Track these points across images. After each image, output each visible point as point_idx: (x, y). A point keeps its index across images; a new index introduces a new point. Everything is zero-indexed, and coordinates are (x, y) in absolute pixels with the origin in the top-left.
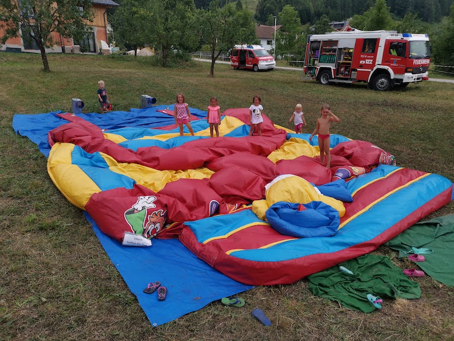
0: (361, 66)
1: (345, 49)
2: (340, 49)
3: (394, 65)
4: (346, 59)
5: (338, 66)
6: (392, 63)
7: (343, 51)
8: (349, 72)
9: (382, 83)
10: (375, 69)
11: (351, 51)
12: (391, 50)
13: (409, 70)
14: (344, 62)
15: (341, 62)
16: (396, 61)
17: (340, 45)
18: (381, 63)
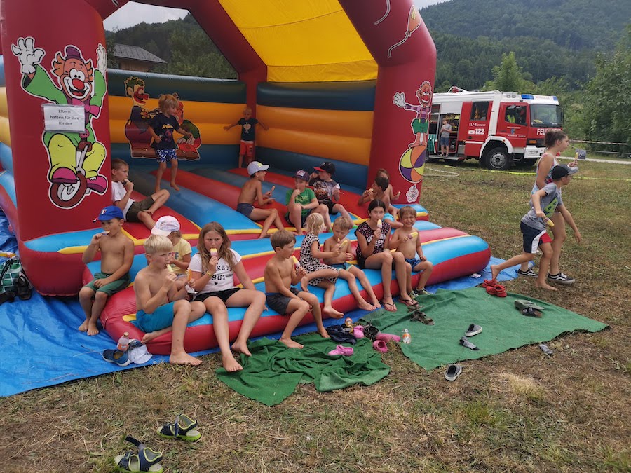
0: (470, 138)
1: (449, 115)
3: (511, 135)
6: (510, 133)
8: (455, 145)
9: (498, 160)
10: (487, 141)
11: (457, 118)
12: (509, 116)
13: (531, 142)
16: (514, 130)
17: (443, 111)
18: (495, 134)
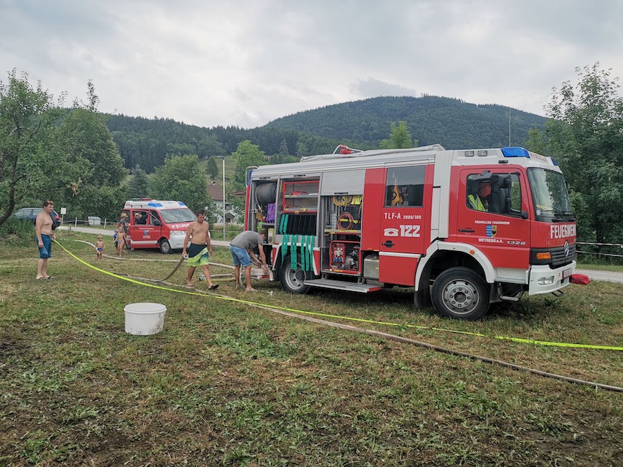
0: (389, 244)
1: (339, 197)
2: (327, 198)
3: (489, 240)
4: (344, 225)
5: (327, 243)
6: (484, 234)
7: (334, 201)
8: (355, 258)
9: (459, 295)
10: (430, 251)
11: (356, 202)
12: (471, 197)
13: (540, 256)
14: (341, 231)
15: (333, 231)
17: (326, 189)
18: (446, 235)
